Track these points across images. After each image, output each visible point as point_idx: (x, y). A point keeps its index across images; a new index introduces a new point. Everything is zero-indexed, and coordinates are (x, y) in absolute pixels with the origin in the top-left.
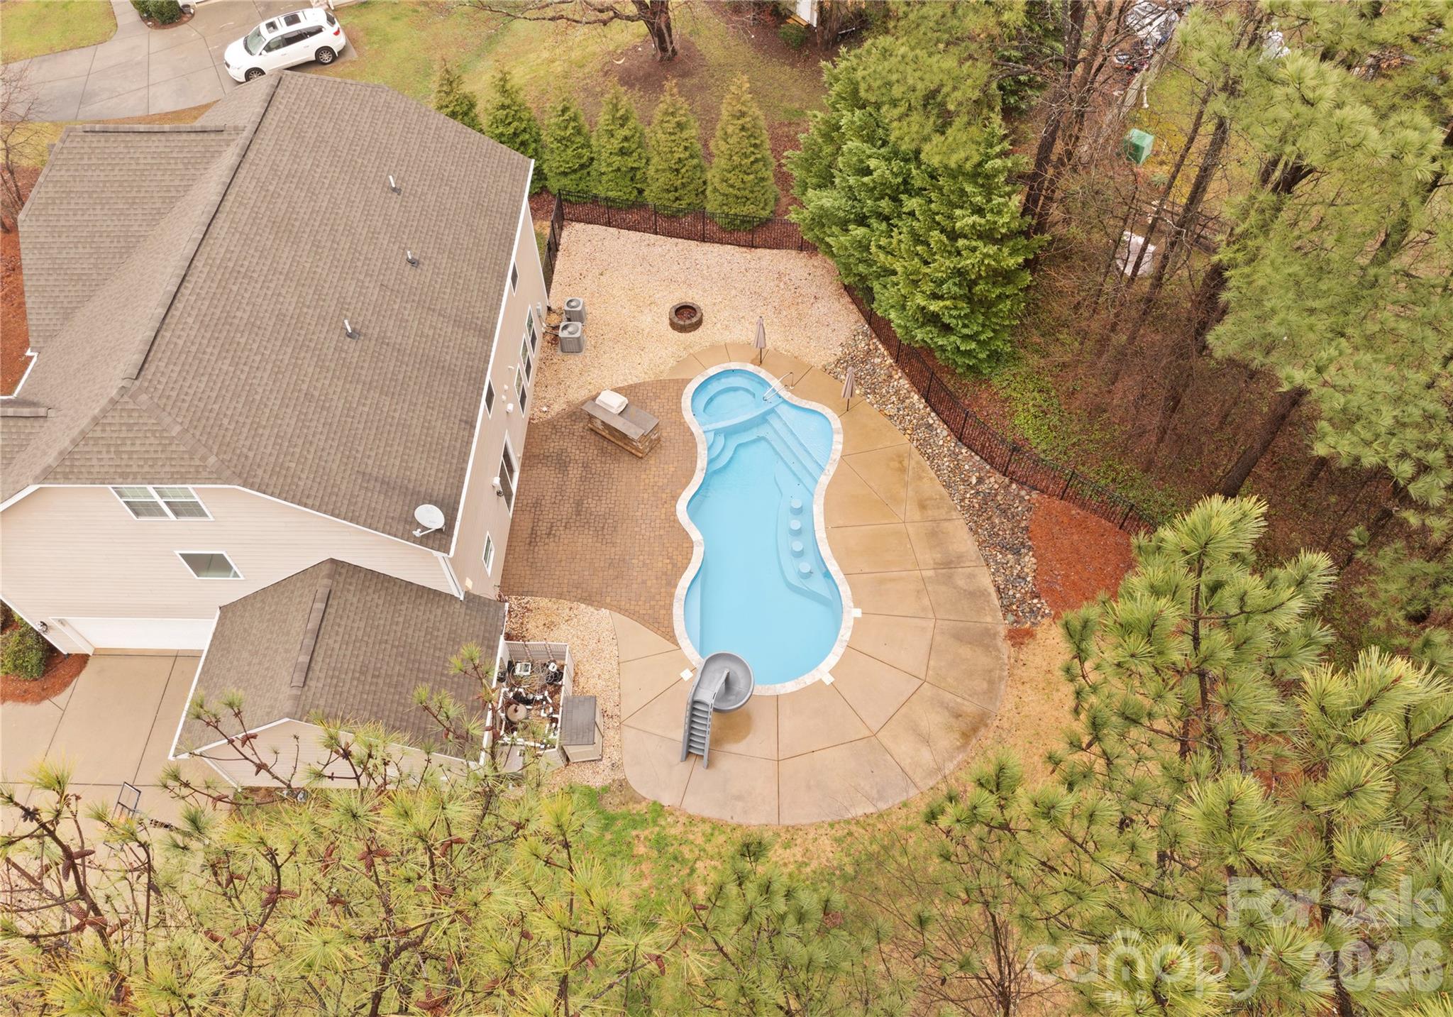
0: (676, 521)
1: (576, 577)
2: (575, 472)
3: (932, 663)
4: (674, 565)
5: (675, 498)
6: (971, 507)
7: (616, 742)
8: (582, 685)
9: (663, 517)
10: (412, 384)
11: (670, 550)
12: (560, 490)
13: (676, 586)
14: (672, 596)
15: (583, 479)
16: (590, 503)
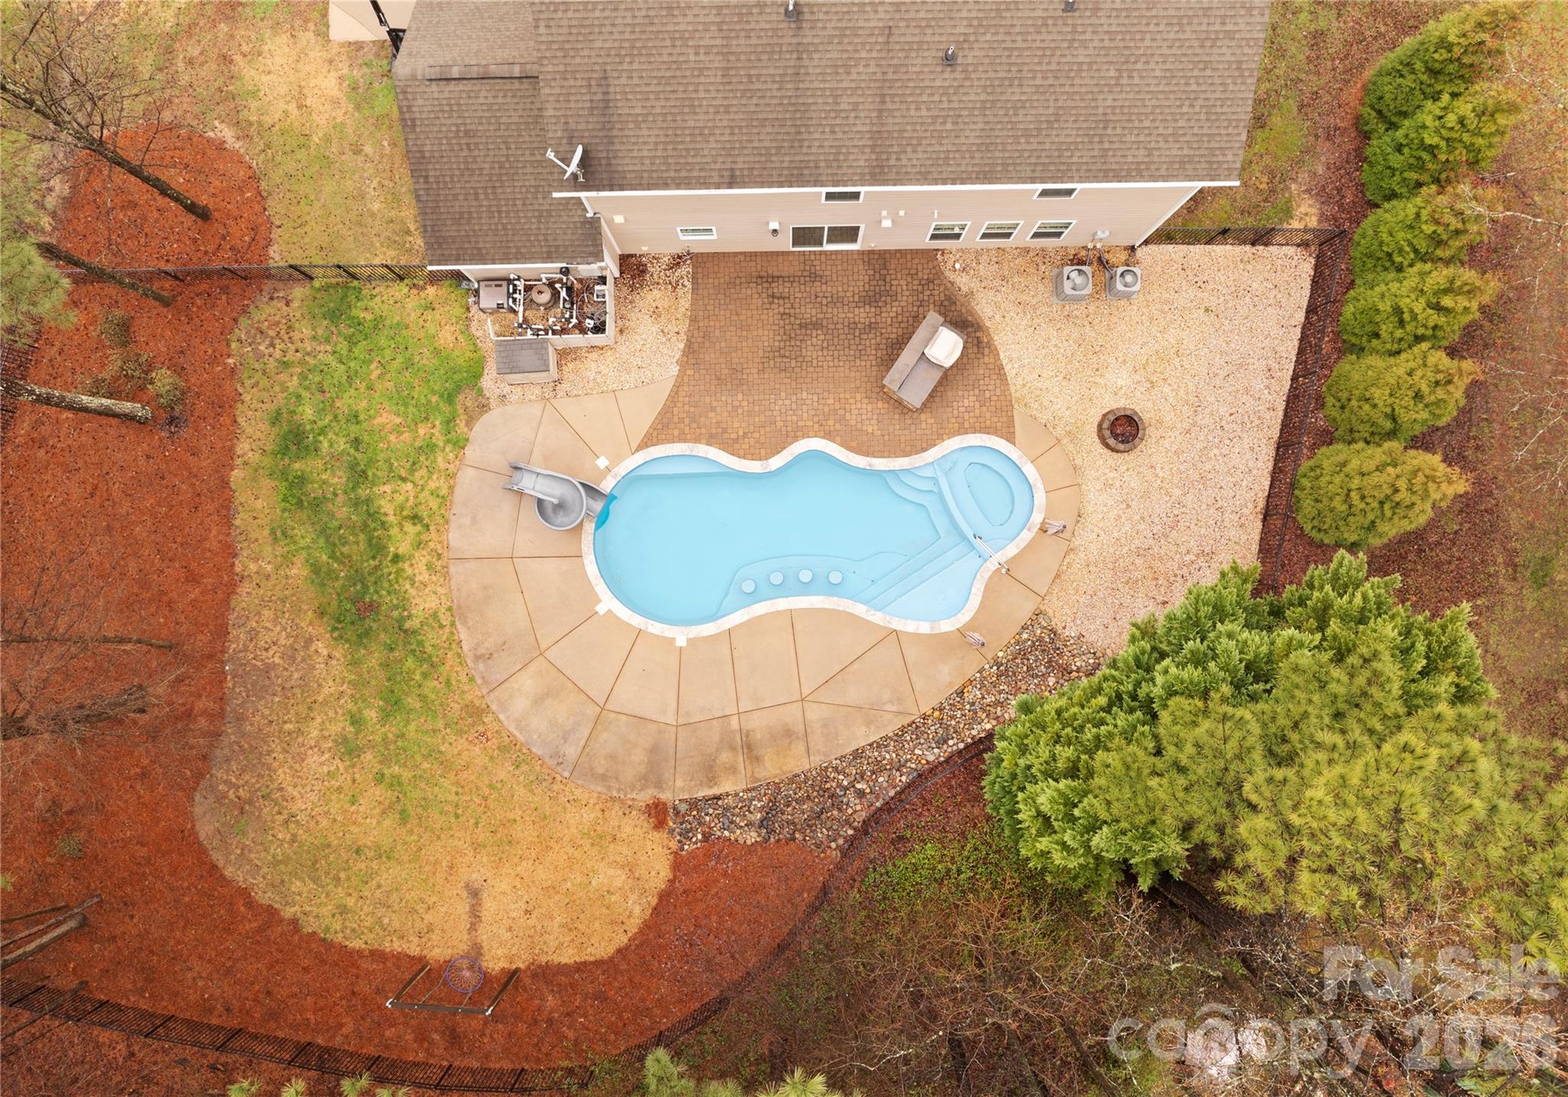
0: (796, 438)
1: (717, 333)
2: (863, 315)
3: (624, 718)
4: (736, 441)
5: (829, 435)
6: (827, 779)
7: (528, 396)
8: (590, 355)
9: (801, 424)
10: (755, 101)
11: (756, 435)
12: (837, 301)
13: (709, 444)
14: (697, 440)
15: (852, 326)
16: (818, 338)
